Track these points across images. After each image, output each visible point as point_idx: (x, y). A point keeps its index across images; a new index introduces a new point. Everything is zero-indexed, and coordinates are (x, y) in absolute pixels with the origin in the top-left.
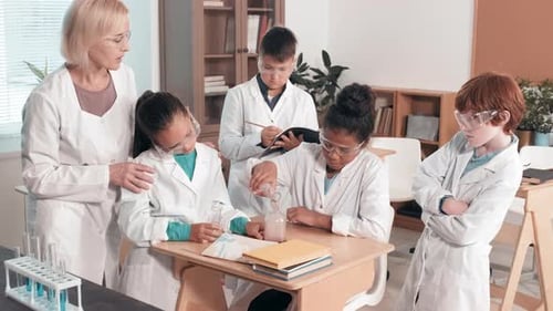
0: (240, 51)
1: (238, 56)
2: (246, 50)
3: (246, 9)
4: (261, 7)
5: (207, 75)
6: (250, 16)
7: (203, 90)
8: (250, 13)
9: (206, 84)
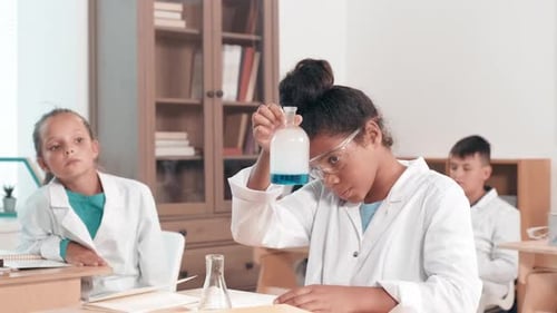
0: (210, 95)
1: (208, 103)
2: (220, 94)
3: (219, 34)
4: (243, 32)
5: (160, 130)
6: (227, 47)
7: (153, 151)
8: (227, 41)
9: (158, 143)
